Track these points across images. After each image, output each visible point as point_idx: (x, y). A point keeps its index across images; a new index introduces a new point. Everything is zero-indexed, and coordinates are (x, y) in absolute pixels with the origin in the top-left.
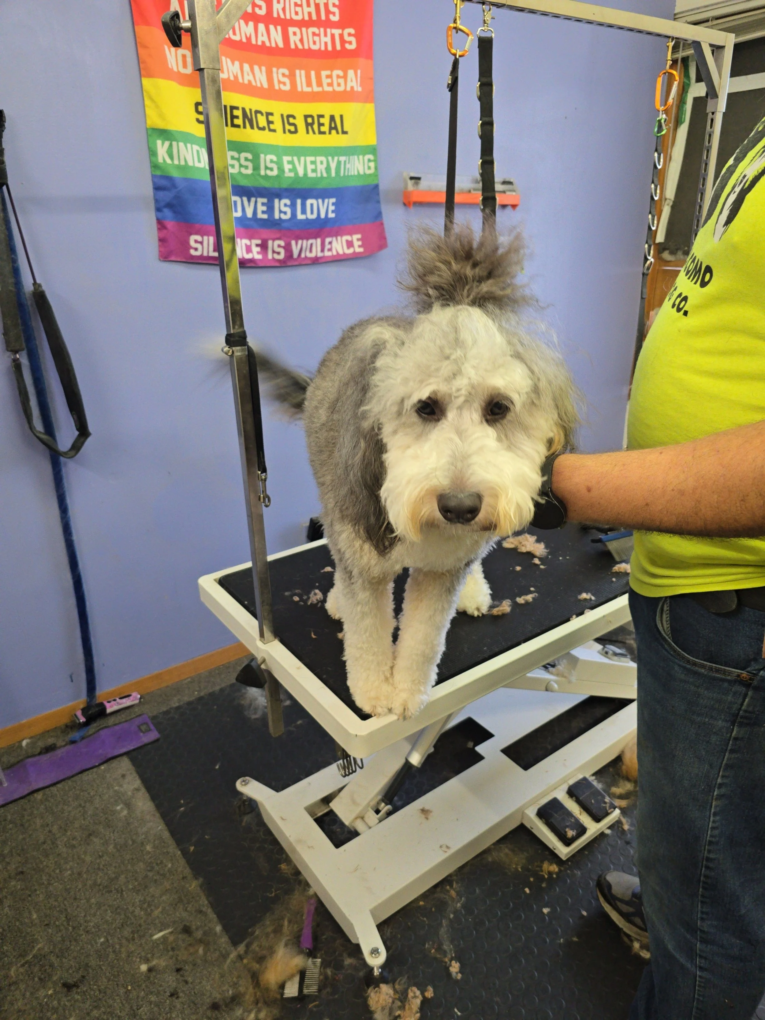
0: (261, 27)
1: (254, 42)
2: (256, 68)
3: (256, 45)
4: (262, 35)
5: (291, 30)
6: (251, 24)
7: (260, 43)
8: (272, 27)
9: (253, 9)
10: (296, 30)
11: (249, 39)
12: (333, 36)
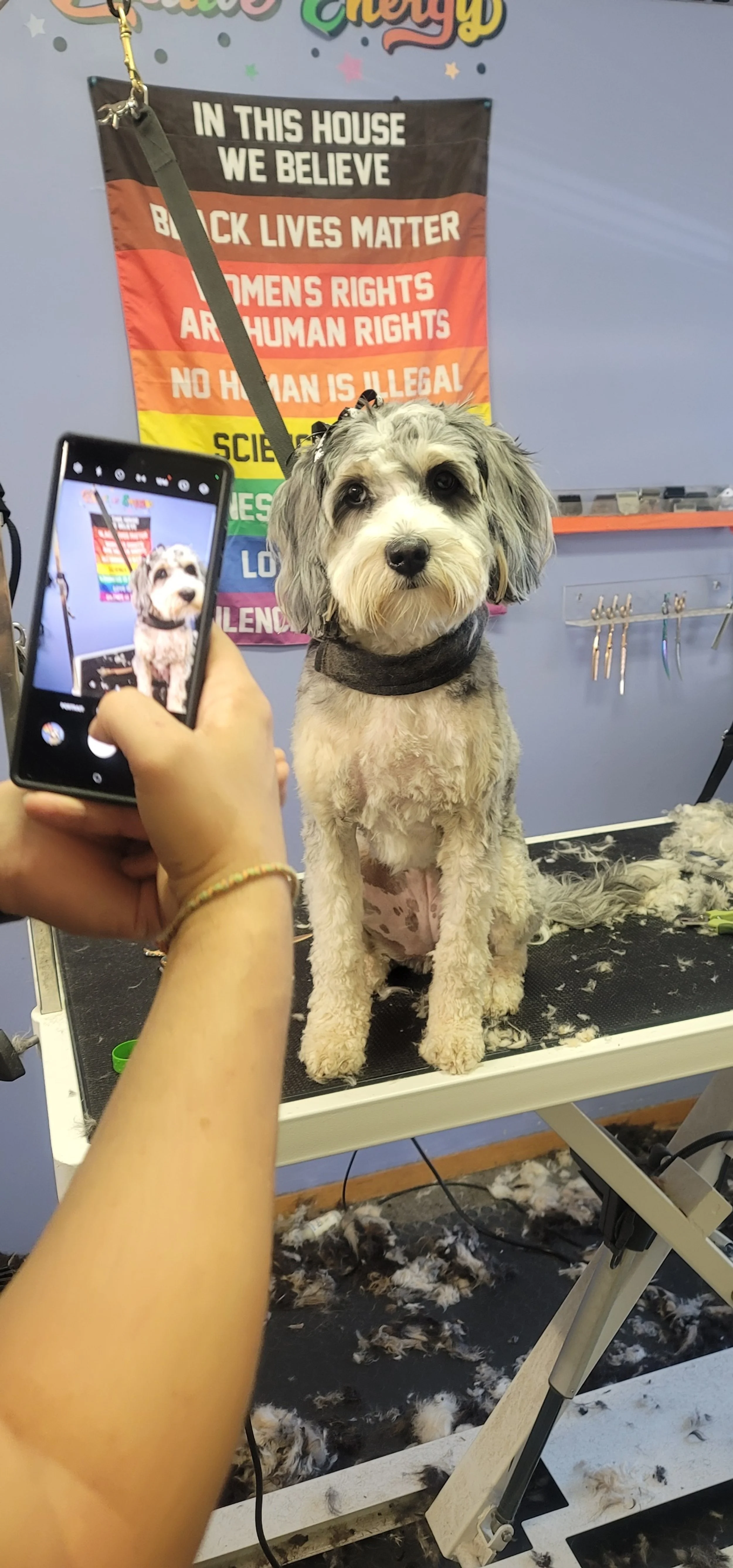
0: (315, 322)
1: (302, 344)
2: (303, 379)
3: (306, 348)
4: (316, 333)
5: (358, 321)
6: (300, 321)
7: (311, 344)
8: (330, 321)
9: (303, 302)
10: (366, 320)
11: (294, 342)
12: (423, 320)
